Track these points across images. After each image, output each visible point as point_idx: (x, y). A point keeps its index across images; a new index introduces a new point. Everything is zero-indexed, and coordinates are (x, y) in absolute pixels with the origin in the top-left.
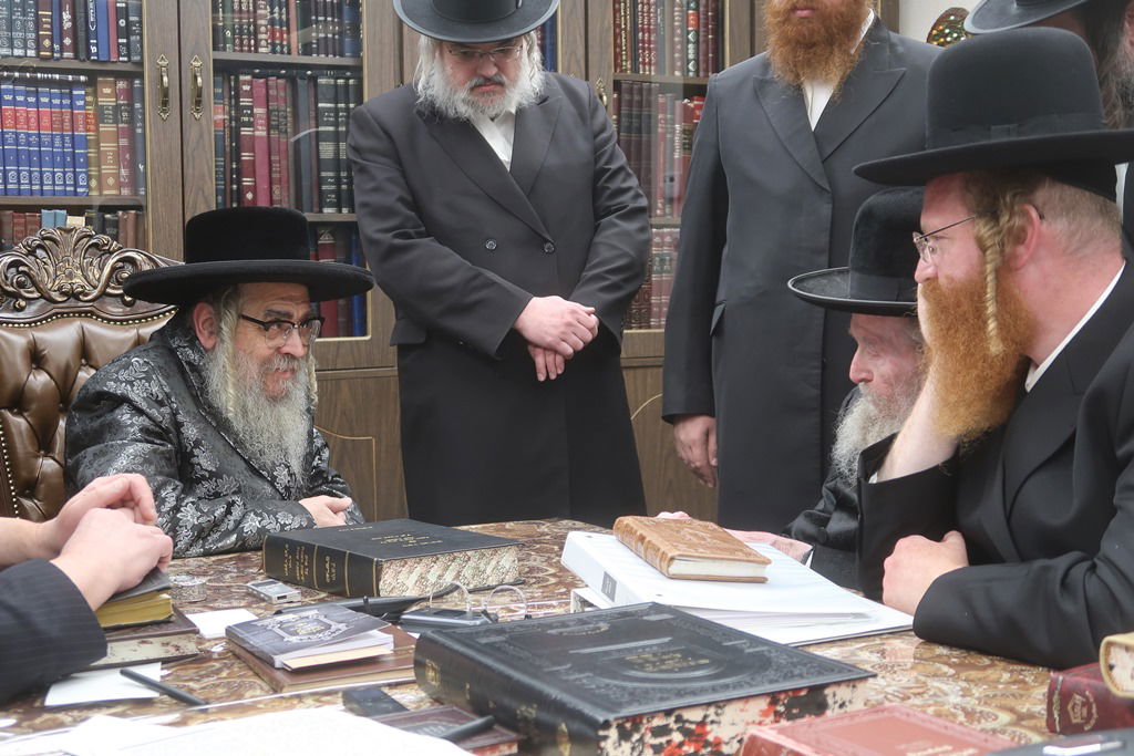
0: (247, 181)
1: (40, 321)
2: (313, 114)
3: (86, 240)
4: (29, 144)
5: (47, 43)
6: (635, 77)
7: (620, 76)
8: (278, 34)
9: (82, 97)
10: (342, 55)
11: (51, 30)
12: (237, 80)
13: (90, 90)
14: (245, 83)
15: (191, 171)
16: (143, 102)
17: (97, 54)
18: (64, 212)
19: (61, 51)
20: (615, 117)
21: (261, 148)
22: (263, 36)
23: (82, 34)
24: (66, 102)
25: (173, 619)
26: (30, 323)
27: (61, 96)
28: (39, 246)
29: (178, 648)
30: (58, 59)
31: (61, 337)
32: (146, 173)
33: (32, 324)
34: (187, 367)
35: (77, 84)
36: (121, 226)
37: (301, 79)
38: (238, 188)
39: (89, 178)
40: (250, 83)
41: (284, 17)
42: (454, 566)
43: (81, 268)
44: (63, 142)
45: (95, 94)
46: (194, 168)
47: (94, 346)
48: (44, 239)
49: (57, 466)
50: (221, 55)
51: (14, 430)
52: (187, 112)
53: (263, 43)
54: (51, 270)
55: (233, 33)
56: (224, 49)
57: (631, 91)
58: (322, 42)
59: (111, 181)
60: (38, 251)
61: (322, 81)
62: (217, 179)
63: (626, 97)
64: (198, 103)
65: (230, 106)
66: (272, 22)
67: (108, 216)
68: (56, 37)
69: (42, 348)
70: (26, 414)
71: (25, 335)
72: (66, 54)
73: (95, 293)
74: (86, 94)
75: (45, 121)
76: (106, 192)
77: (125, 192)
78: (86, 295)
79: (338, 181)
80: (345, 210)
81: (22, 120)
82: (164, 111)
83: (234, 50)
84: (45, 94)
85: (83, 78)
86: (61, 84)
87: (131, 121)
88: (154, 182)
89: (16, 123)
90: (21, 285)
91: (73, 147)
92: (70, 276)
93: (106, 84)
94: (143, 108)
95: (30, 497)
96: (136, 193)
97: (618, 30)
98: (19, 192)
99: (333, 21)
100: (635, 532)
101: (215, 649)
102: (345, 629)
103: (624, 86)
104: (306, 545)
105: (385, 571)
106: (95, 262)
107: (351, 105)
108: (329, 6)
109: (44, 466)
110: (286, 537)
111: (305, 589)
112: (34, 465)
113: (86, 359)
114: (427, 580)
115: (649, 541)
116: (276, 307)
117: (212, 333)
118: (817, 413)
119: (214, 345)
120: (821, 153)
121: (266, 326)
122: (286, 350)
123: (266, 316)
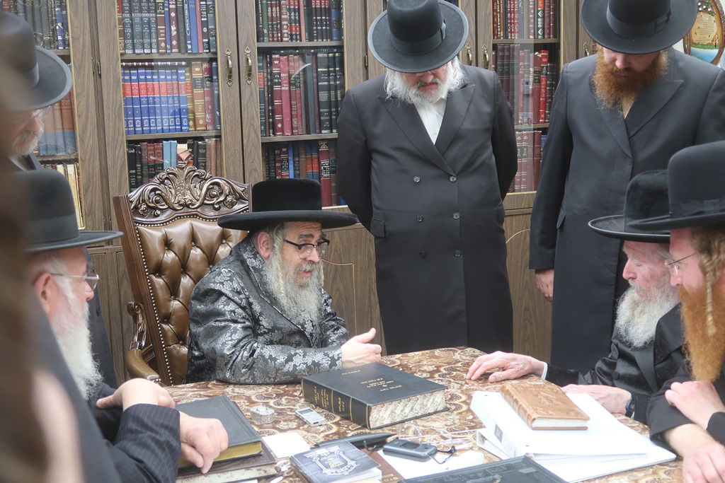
0: (278, 117)
1: (169, 221)
2: (315, 75)
3: (192, 173)
4: (155, 103)
5: (163, 44)
6: (506, 41)
7: (496, 41)
8: (294, 29)
9: (184, 74)
10: (332, 40)
11: (165, 37)
12: (271, 58)
13: (187, 69)
14: (276, 59)
15: (246, 115)
16: (217, 75)
17: (191, 49)
18: (176, 141)
19: (171, 49)
20: (493, 66)
21: (285, 97)
22: (285, 31)
23: (182, 38)
24: (175, 77)
25: (262, 453)
26: (163, 223)
27: (172, 74)
28: (167, 178)
29: (265, 472)
30: (169, 54)
31: (180, 230)
32: (220, 117)
33: (165, 223)
34: (252, 270)
35: (181, 67)
36: (208, 147)
37: (308, 55)
38: (273, 121)
39: (189, 120)
40: (279, 59)
41: (297, 17)
43: (190, 189)
44: (174, 101)
45: (191, 72)
46: (248, 113)
47: (199, 235)
48: (169, 174)
49: (181, 305)
50: (262, 45)
51: (157, 286)
52: (243, 81)
53: (286, 35)
54: (173, 192)
55: (268, 31)
56: (263, 41)
57: (503, 50)
58: (320, 32)
59: (201, 122)
60: (166, 181)
61: (320, 55)
62: (261, 117)
63: (500, 54)
64: (249, 75)
65: (267, 74)
66: (290, 21)
67: (200, 143)
68: (168, 42)
69: (171, 238)
70: (163, 277)
71: (161, 231)
72: (174, 50)
73: (198, 204)
74: (186, 72)
75: (163, 89)
76: (198, 129)
77: (210, 127)
78: (193, 205)
79: (330, 114)
80: (334, 131)
81: (150, 89)
82: (230, 81)
83: (269, 41)
84: (162, 74)
85: (184, 63)
86: (171, 67)
87: (211, 87)
88: (225, 121)
89: (147, 92)
90: (157, 202)
91: (179, 103)
92: (184, 194)
93: (197, 66)
94: (218, 79)
95: (167, 323)
96: (215, 128)
97: (495, 13)
98: (150, 131)
99: (326, 19)
100: (513, 397)
101: (285, 469)
102: (355, 466)
103: (499, 47)
104: (326, 388)
105: (373, 410)
106: (198, 186)
107: (337, 69)
108: (323, 10)
109: (174, 306)
110: (314, 381)
111: (327, 412)
112: (169, 305)
113: (195, 242)
114: (395, 413)
115: (521, 405)
116: (305, 233)
117: (267, 249)
118: (613, 287)
119: (269, 256)
120: (628, 133)
121: (299, 247)
122: (309, 259)
123: (299, 238)
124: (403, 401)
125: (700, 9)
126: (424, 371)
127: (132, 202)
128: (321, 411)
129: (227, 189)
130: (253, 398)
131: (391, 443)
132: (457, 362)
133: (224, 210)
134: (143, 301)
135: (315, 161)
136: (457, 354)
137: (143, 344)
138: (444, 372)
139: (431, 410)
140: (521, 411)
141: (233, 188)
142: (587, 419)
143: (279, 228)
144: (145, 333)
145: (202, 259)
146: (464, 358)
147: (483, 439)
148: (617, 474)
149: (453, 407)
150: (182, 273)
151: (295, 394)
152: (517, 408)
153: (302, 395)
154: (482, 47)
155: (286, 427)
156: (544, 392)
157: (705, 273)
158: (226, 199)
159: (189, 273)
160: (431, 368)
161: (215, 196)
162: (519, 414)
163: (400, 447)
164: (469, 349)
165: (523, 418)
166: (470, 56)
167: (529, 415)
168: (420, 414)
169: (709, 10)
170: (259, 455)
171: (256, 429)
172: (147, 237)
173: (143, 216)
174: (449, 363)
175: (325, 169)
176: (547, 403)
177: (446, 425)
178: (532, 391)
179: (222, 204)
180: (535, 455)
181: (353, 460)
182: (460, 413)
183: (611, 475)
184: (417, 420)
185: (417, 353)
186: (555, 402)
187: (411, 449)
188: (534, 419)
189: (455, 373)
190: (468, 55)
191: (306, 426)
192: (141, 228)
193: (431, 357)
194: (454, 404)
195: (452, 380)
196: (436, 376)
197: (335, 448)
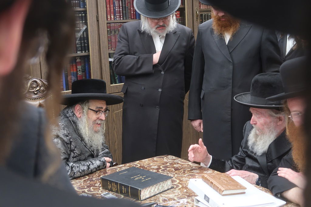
10: (80, 8)
42: (157, 187)
58: (74, 4)
79: (81, 44)
80: (83, 52)
100: (209, 180)
104: (115, 182)
105: (142, 192)
107: (84, 22)
110: (108, 179)
114: (151, 192)
115: (215, 184)
116: (99, 106)
118: (230, 122)
119: (81, 116)
120: (229, 51)
121: (96, 112)
122: (100, 118)
123: (96, 108)
124: (154, 186)
126: (153, 169)
128: (113, 193)
129: (40, 83)
132: (167, 163)
133: (40, 94)
135: (74, 67)
136: (165, 159)
138: (163, 168)
139: (166, 189)
140: (215, 187)
141: (43, 83)
142: (246, 189)
143: (86, 103)
146: (169, 161)
147: (198, 201)
149: (175, 186)
151: (96, 185)
153: (100, 185)
156: (222, 177)
158: (40, 88)
160: (156, 167)
161: (35, 87)
162: (214, 189)
164: (169, 156)
167: (220, 189)
168: (161, 191)
174: (163, 164)
175: (79, 70)
176: (226, 182)
177: (176, 196)
178: (216, 177)
179: (38, 91)
182: (180, 189)
184: (161, 194)
185: (146, 160)
186: (229, 181)
188: (223, 191)
189: (168, 169)
193: (153, 161)
195: (169, 173)
196: (160, 170)
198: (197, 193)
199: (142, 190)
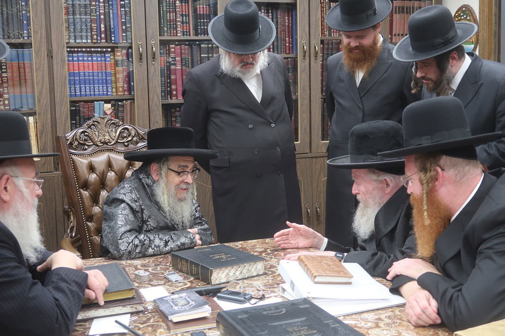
0: (173, 87)
1: (93, 153)
2: (199, 59)
3: (110, 121)
4: (89, 76)
5: (95, 37)
6: (330, 38)
7: (324, 38)
8: (185, 28)
9: (109, 57)
11: (97, 32)
12: (169, 47)
13: (112, 54)
14: (172, 48)
15: (151, 85)
16: (132, 58)
17: (114, 40)
18: (103, 102)
19: (101, 40)
20: (321, 55)
21: (179, 74)
22: (179, 29)
23: (108, 33)
24: (103, 59)
25: (135, 297)
26: (89, 155)
27: (101, 57)
28: (92, 125)
29: (136, 308)
30: (99, 43)
31: (100, 160)
32: (134, 86)
33: (91, 155)
34: (146, 186)
35: (107, 52)
36: (125, 106)
37: (195, 45)
38: (170, 90)
39: (112, 88)
40: (174, 48)
41: (187, 20)
42: (240, 269)
43: (108, 132)
44: (102, 75)
45: (114, 55)
46: (152, 83)
47: (114, 163)
48: (94, 122)
49: (100, 210)
50: (163, 38)
51: (84, 197)
52: (149, 62)
53: (179, 32)
54: (97, 133)
55: (167, 29)
56: (164, 35)
57: (328, 44)
58: (203, 30)
59: (121, 89)
60: (92, 126)
61: (203, 46)
62: (161, 86)
63: (326, 46)
64: (154, 58)
65: (167, 57)
66: (183, 22)
67: (120, 103)
68: (99, 35)
69: (94, 164)
70: (88, 190)
71: (88, 160)
72: (103, 41)
73: (114, 142)
74: (111, 56)
75: (95, 67)
76: (119, 94)
77: (126, 94)
78: (110, 143)
81: (86, 67)
82: (141, 62)
83: (168, 36)
84: (95, 57)
85: (109, 50)
86: (101, 52)
87: (128, 66)
88: (137, 89)
89: (84, 68)
90: (86, 140)
91: (106, 77)
92: (104, 136)
93: (118, 52)
94: (132, 60)
95: (90, 222)
96: (130, 94)
97: (323, 19)
98: (86, 95)
99: (207, 21)
100: (304, 263)
101: (150, 308)
102: (194, 304)
103: (325, 42)
104: (185, 259)
105: (214, 273)
106: (114, 130)
108: (205, 16)
109: (96, 210)
110: (178, 255)
111: (186, 275)
112: (92, 209)
113: (111, 168)
114: (229, 275)
115: (308, 268)
116: (182, 164)
117: (157, 174)
119: (158, 179)
120: (360, 94)
121: (179, 173)
122: (186, 181)
123: (179, 168)
124: (235, 267)
125: (462, 18)
126: (256, 251)
127: (68, 140)
128: (182, 274)
129: (133, 133)
130: (139, 267)
131: (223, 293)
133: (131, 146)
134: (74, 206)
137: (74, 235)
138: (270, 252)
139: (255, 274)
140: (309, 272)
141: (137, 132)
142: (351, 277)
143: (165, 161)
144: (75, 228)
145: (116, 180)
147: (284, 290)
148: (368, 311)
149: (270, 273)
150: (101, 188)
151: (168, 264)
152: (306, 270)
153: (171, 265)
154: (313, 42)
155: (157, 284)
156: (325, 260)
157: (422, 184)
158: (132, 139)
159: (106, 188)
160: (261, 250)
161: (125, 137)
162: (307, 273)
163: (229, 294)
165: (309, 276)
166: (305, 47)
167: (313, 274)
168: (246, 276)
169: (468, 18)
170: (133, 298)
171: (136, 285)
172: (78, 164)
173: (75, 149)
176: (326, 267)
177: (262, 283)
178: (318, 260)
179: (130, 142)
180: (314, 298)
181: (193, 301)
182: (273, 276)
183: (364, 312)
184: (245, 280)
185: (254, 241)
186: (332, 266)
187: (235, 296)
188: (316, 276)
190: (304, 47)
191: (170, 283)
192: (73, 157)
193: (262, 243)
194: (271, 271)
196: (264, 254)
197: (184, 295)
198: (285, 279)
199: (214, 271)
